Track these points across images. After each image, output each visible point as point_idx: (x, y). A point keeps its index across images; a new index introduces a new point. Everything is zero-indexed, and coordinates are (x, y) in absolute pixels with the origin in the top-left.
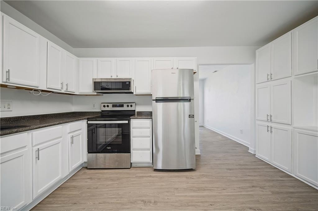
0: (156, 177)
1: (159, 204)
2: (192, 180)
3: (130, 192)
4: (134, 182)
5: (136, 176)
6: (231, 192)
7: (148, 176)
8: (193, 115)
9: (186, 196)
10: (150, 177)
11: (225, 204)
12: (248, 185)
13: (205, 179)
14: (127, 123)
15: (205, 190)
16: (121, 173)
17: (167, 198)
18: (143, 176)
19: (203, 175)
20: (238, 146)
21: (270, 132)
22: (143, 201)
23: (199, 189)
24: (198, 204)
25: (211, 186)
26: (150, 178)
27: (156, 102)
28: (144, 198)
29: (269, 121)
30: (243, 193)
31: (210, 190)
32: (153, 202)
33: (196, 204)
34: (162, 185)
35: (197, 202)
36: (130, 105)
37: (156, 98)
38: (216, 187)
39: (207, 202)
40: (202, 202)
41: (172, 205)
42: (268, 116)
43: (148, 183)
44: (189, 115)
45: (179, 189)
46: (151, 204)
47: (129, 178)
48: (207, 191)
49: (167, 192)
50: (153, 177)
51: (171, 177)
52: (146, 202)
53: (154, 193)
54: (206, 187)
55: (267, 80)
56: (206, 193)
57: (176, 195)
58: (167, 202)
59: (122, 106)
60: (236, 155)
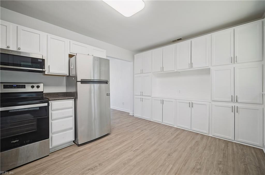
0: (85, 149)
1: (103, 164)
2: (113, 140)
3: (71, 171)
4: (67, 163)
5: (64, 158)
6: (136, 137)
7: (77, 152)
8: (109, 94)
9: (116, 150)
10: (79, 152)
11: (138, 143)
12: (140, 131)
13: (119, 136)
14: (47, 105)
15: (124, 142)
16: (40, 164)
17: (105, 157)
18: (72, 155)
19: (117, 135)
20: (122, 113)
21: (142, 101)
22: (89, 169)
23: (121, 143)
24: (126, 150)
25: (125, 139)
26: (81, 153)
27: (81, 83)
28: (89, 167)
29: (142, 95)
30: (141, 135)
31: (126, 141)
32: (98, 165)
33: (125, 150)
34: (95, 152)
35: (124, 150)
36: (35, 85)
37: (81, 79)
38: (128, 138)
39: (129, 147)
40: (127, 148)
41: (113, 159)
42: (141, 92)
43: (82, 157)
44: (107, 94)
45: (109, 148)
46: (98, 167)
47: (56, 163)
48: (125, 142)
49: (103, 154)
50: (82, 151)
51: (97, 144)
52: (92, 169)
53: (94, 160)
54: (123, 140)
55: (140, 73)
56: (125, 143)
57: (110, 153)
58: (108, 160)
59: (24, 87)
60: (125, 118)
